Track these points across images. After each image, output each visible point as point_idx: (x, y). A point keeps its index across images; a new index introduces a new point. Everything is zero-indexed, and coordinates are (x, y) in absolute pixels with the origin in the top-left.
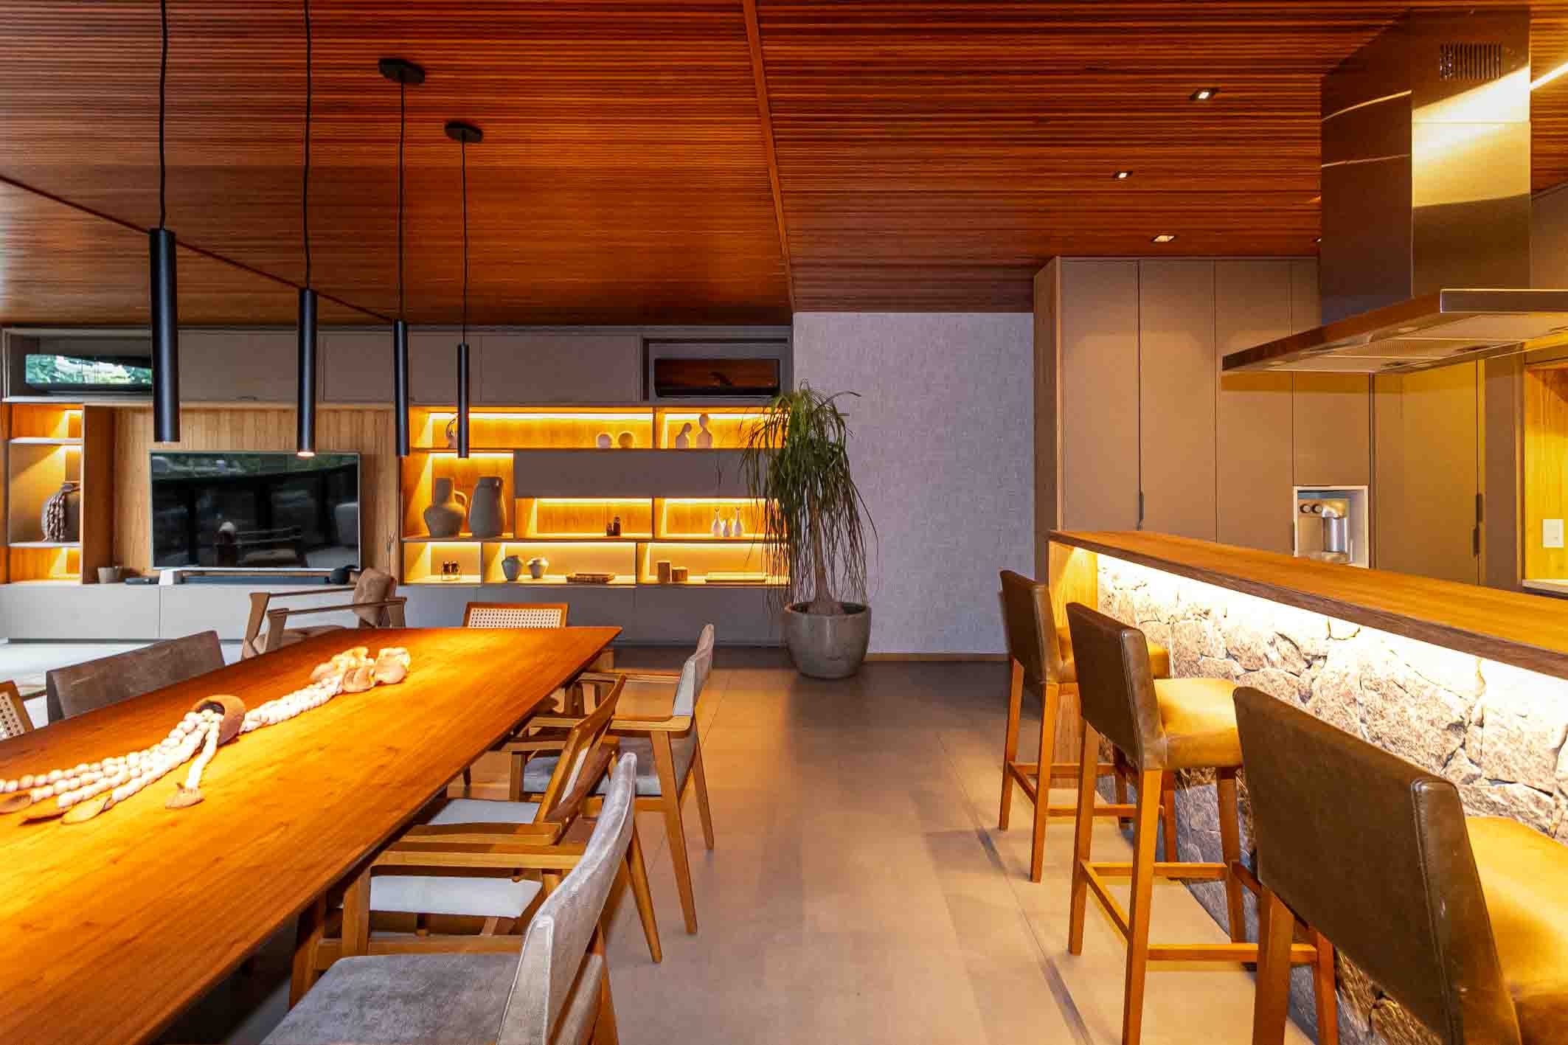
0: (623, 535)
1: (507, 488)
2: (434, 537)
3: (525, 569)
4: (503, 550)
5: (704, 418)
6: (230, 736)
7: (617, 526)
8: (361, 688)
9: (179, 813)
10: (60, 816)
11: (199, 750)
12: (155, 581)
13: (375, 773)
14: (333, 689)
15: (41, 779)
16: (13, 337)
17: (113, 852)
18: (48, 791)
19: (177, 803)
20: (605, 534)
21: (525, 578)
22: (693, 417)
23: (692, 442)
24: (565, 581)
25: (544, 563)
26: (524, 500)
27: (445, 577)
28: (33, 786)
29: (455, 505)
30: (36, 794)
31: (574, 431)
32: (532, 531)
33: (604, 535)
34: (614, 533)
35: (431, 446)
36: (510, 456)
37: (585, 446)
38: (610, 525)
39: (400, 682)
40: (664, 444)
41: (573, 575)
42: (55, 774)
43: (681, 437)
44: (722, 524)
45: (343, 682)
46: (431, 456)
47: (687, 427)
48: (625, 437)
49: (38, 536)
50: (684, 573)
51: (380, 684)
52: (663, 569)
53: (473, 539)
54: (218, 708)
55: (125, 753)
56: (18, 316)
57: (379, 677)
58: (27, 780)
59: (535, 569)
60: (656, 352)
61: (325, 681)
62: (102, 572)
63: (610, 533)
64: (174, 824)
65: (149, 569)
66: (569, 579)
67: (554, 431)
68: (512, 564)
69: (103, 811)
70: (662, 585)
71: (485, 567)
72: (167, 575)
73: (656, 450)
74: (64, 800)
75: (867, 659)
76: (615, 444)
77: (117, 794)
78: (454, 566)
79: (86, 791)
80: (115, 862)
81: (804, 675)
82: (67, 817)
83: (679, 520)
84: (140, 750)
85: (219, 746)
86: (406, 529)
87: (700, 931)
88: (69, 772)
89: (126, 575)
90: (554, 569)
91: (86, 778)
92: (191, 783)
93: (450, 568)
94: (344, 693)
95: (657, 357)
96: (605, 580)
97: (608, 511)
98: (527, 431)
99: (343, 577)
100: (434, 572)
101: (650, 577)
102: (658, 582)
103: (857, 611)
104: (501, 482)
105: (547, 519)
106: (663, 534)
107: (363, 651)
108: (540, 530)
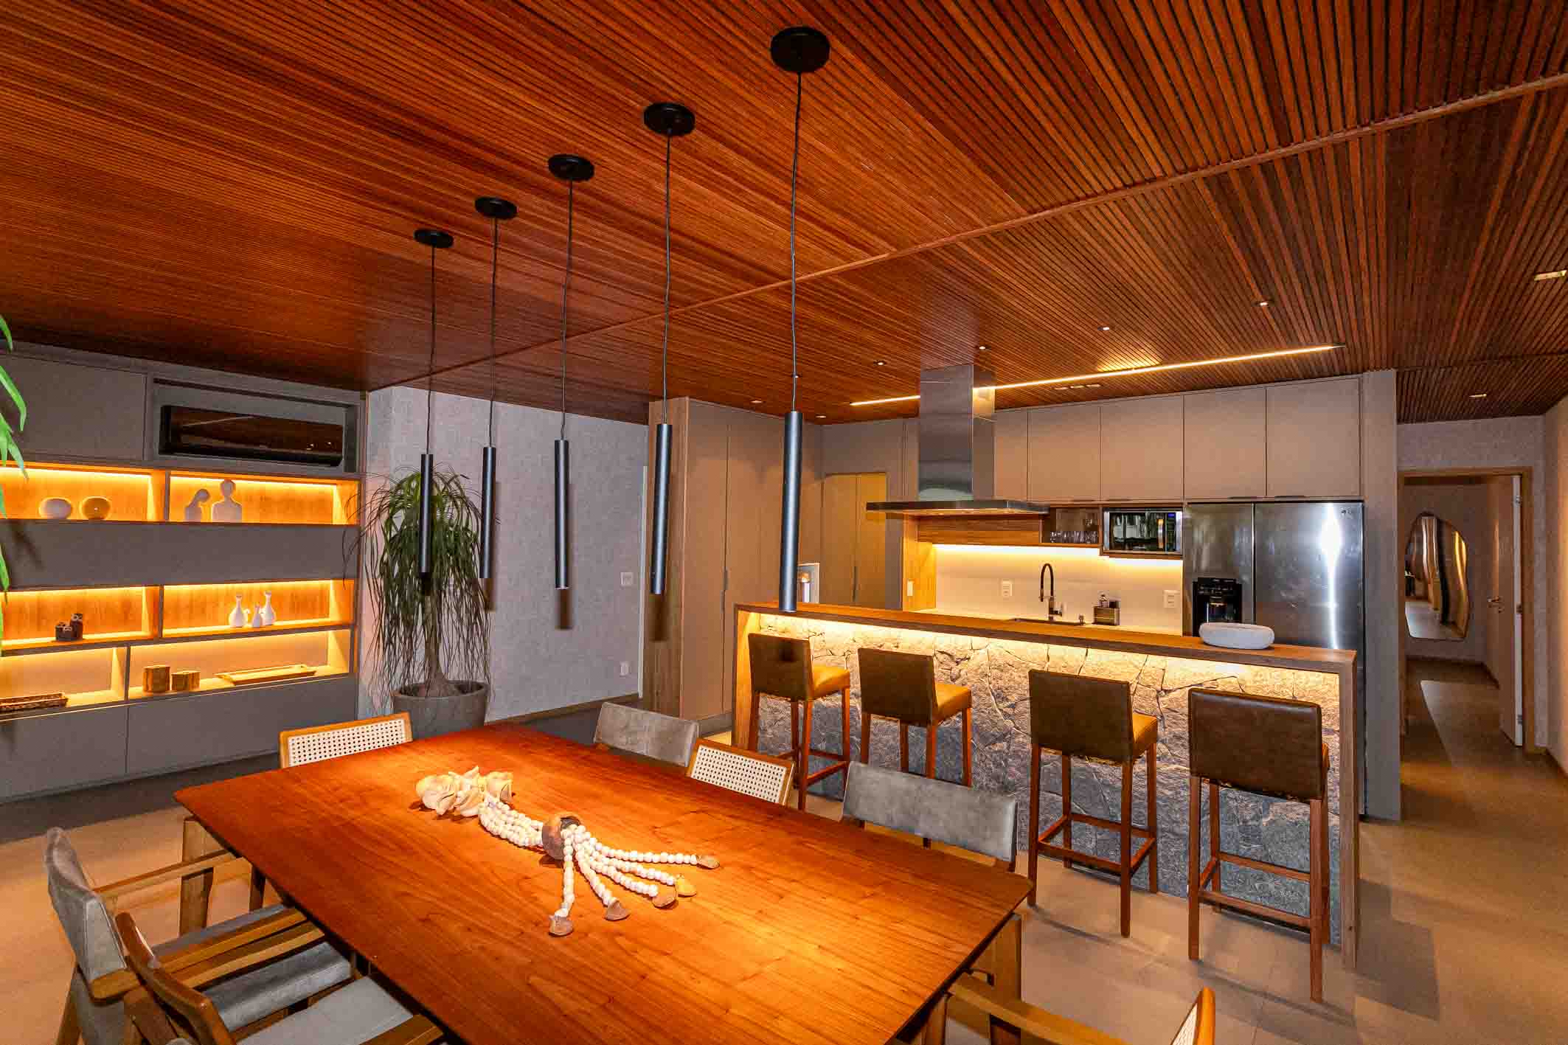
0: (87, 637)
5: (228, 488)
7: (76, 627)
20: (57, 640)
22: (212, 483)
23: (209, 514)
33: (50, 640)
34: (71, 637)
38: (63, 625)
43: (193, 507)
47: (204, 494)
48: (96, 505)
50: (195, 678)
52: (160, 677)
60: (164, 397)
63: (60, 634)
70: (158, 698)
76: (79, 514)
95: (164, 403)
97: (63, 606)
102: (152, 695)
103: (475, 689)
106: (176, 630)
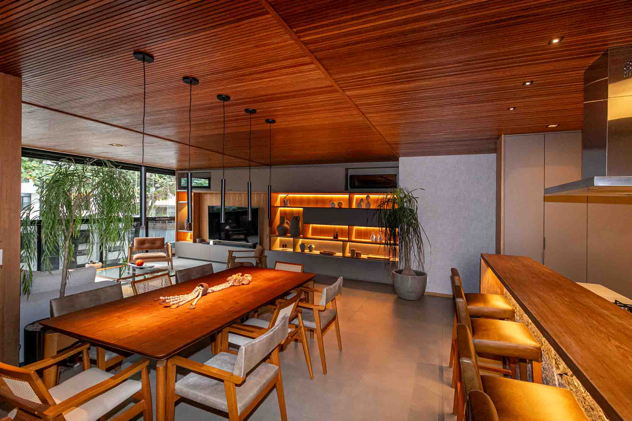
0: (339, 239)
1: (301, 220)
2: (280, 235)
3: (307, 248)
4: (301, 241)
5: (368, 197)
6: (205, 294)
7: (337, 235)
8: (238, 284)
9: (190, 310)
10: (170, 307)
11: (198, 296)
12: (209, 243)
13: (231, 308)
14: (231, 284)
15: (169, 298)
16: (179, 173)
17: (177, 316)
18: (169, 300)
19: (190, 308)
20: (333, 238)
21: (307, 251)
22: (364, 196)
23: (364, 206)
24: (319, 253)
25: (313, 246)
26: (306, 225)
27: (283, 249)
28: (167, 299)
29: (286, 225)
30: (167, 301)
31: (323, 201)
32: (310, 235)
34: (336, 238)
35: (279, 206)
36: (302, 209)
37: (327, 207)
38: (334, 235)
39: (248, 284)
40: (354, 206)
41: (322, 251)
42: (171, 297)
43: (359, 204)
44: (374, 237)
45: (233, 283)
46: (280, 208)
47: (362, 200)
48: (340, 204)
49: (183, 229)
50: (360, 254)
51: (243, 284)
52: (352, 252)
53: (291, 237)
54: (202, 286)
55: (184, 294)
56: (180, 167)
57: (243, 282)
58: (166, 297)
59: (310, 248)
60: (351, 172)
61: (230, 282)
62: (197, 240)
63: (335, 238)
64: (188, 312)
65: (208, 240)
66: (320, 253)
67: (317, 201)
68: (303, 246)
69: (177, 307)
70: (352, 257)
71: (294, 247)
72: (211, 242)
73: (350, 209)
74: (171, 303)
75: (425, 294)
76: (337, 206)
77: (180, 304)
78: (286, 245)
79: (175, 302)
80: (176, 318)
81: (399, 297)
82: (171, 307)
83: (359, 234)
84: (187, 294)
85: (202, 296)
86: (272, 232)
87: (327, 374)
88: (174, 297)
89: (203, 241)
90: (316, 249)
91: (176, 299)
92: (194, 303)
93: (284, 246)
94: (234, 285)
95: (351, 174)
96: (331, 254)
97: (335, 229)
98: (309, 200)
99: (254, 246)
100: (280, 247)
101: (348, 254)
102: (350, 256)
103: (421, 275)
104: (300, 218)
105: (315, 231)
106: (354, 239)
107: (240, 274)
108: (313, 234)
